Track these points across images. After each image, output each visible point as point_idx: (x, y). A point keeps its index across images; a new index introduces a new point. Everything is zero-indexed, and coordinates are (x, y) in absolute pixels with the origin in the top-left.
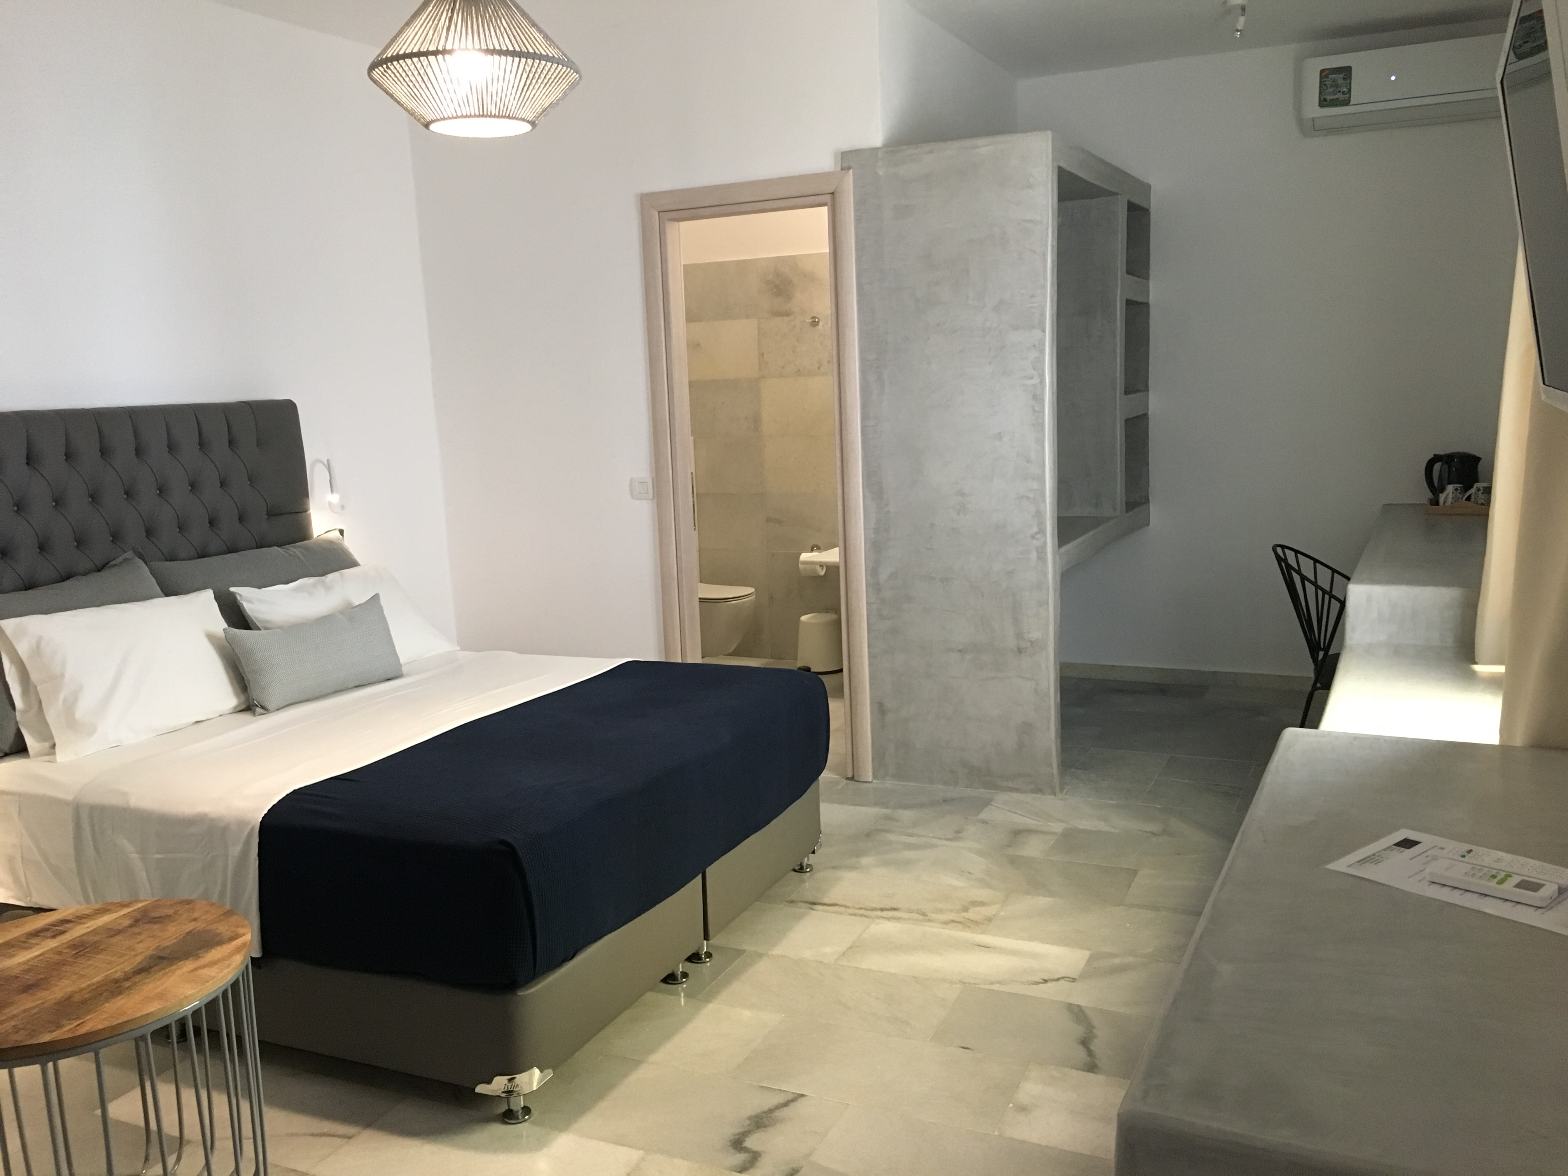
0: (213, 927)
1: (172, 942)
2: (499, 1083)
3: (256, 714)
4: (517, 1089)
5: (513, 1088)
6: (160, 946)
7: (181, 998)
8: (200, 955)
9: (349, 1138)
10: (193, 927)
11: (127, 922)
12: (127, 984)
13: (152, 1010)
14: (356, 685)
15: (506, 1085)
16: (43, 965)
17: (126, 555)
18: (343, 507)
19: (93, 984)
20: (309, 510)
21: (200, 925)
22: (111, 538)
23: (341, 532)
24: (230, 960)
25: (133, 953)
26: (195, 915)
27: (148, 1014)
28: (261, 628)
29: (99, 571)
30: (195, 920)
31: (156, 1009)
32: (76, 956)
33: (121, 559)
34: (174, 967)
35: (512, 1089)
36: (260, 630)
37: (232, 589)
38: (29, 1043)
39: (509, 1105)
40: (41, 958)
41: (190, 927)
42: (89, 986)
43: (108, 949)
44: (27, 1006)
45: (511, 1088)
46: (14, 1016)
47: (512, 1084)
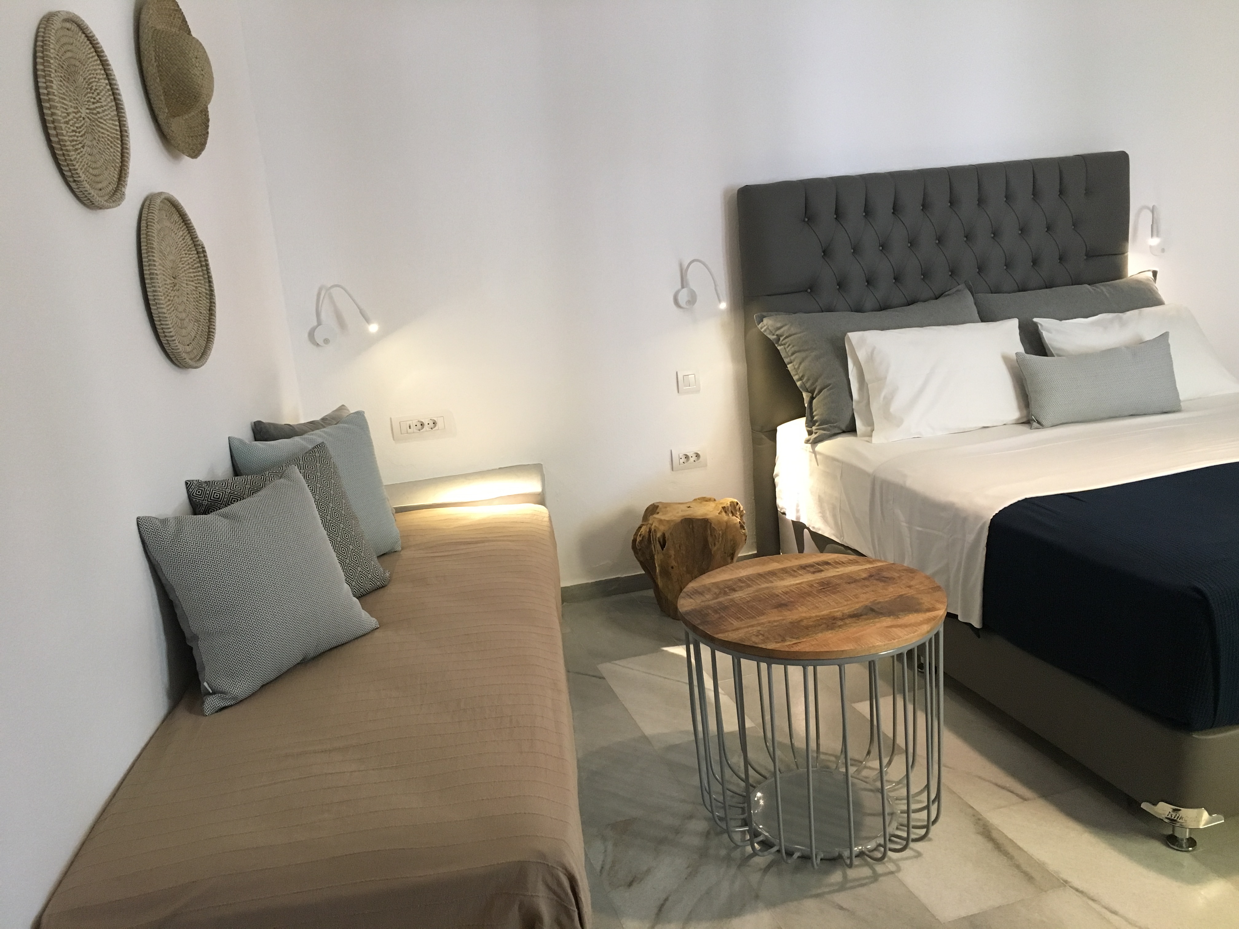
0: (919, 596)
1: (886, 600)
2: (1163, 809)
3: (1033, 428)
4: (1181, 821)
5: (1177, 818)
6: (876, 600)
7: (870, 646)
8: (899, 616)
9: (1025, 799)
10: (906, 592)
11: (864, 575)
12: (840, 623)
13: (847, 649)
14: (1132, 413)
15: (1170, 812)
16: (797, 592)
17: (960, 287)
18: (1163, 250)
19: (819, 616)
20: (1127, 252)
21: (911, 592)
22: (950, 273)
23: (1155, 273)
24: (919, 627)
25: (856, 600)
26: (912, 583)
27: (843, 651)
28: (1055, 355)
29: (937, 299)
30: (910, 587)
31: (849, 649)
32: (819, 591)
33: (954, 290)
34: (877, 620)
35: (1175, 819)
36: (1054, 356)
37: (1035, 320)
38: (760, 646)
39: (1173, 831)
40: (799, 586)
41: (904, 591)
42: (816, 616)
43: (843, 592)
44: (772, 619)
45: (1174, 817)
46: (763, 624)
47: (1176, 815)
